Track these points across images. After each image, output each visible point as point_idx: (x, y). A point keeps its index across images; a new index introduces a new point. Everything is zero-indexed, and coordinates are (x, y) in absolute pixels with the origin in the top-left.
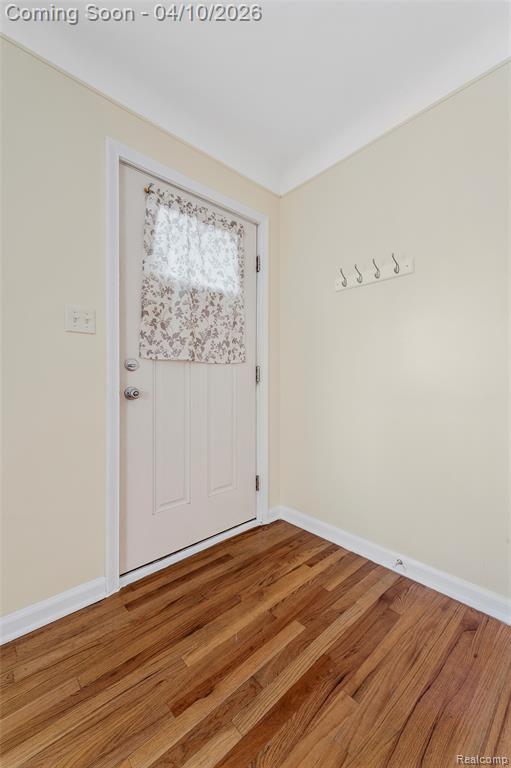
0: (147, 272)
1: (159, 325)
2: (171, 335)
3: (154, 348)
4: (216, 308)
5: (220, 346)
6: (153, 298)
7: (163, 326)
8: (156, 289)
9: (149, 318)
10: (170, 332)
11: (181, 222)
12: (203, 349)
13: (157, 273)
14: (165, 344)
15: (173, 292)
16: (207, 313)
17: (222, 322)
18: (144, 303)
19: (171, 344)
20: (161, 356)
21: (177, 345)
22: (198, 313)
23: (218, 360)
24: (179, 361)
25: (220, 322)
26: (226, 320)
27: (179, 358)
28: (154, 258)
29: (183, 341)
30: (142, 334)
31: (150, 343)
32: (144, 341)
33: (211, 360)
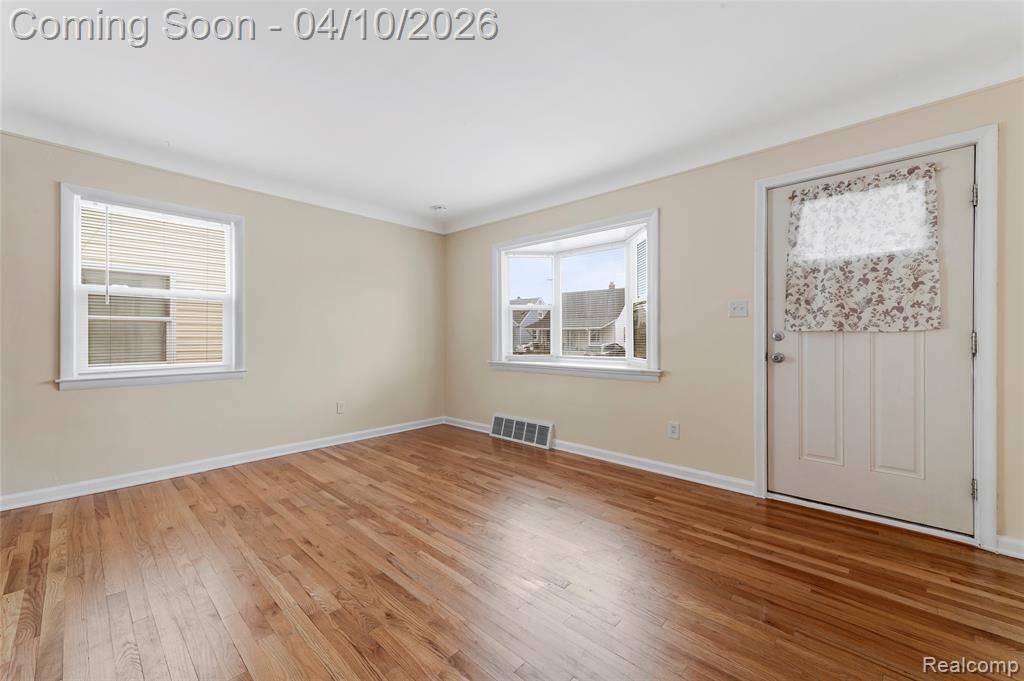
0: (791, 263)
1: (803, 303)
2: (815, 309)
3: (797, 322)
4: (881, 274)
5: (886, 313)
6: (797, 282)
7: (808, 302)
8: (799, 272)
9: (793, 299)
10: (815, 306)
11: (829, 205)
12: (860, 318)
13: (799, 261)
14: (810, 317)
15: (819, 271)
16: (866, 281)
17: (892, 286)
18: (788, 286)
19: (815, 318)
20: (804, 329)
21: (820, 317)
22: (854, 283)
23: (884, 328)
24: (821, 331)
25: (886, 287)
26: (897, 284)
27: (822, 329)
28: (798, 248)
29: (826, 314)
30: (787, 312)
31: (795, 318)
32: (789, 317)
33: (872, 329)
